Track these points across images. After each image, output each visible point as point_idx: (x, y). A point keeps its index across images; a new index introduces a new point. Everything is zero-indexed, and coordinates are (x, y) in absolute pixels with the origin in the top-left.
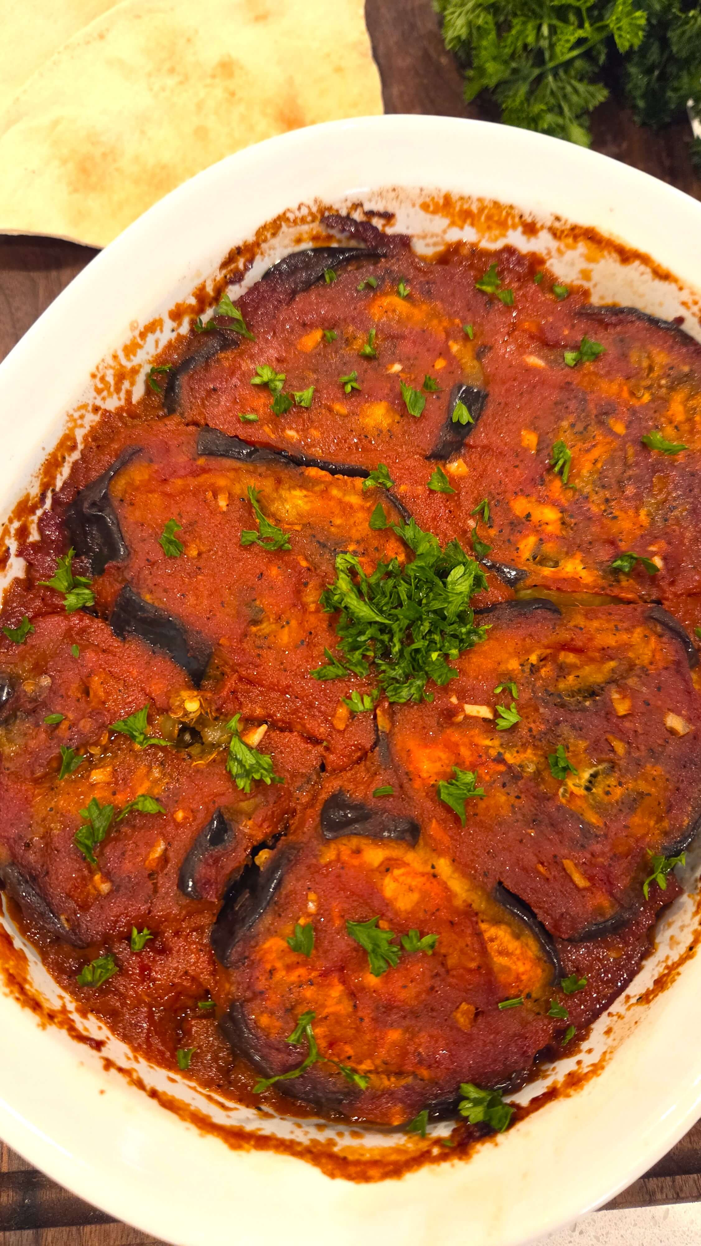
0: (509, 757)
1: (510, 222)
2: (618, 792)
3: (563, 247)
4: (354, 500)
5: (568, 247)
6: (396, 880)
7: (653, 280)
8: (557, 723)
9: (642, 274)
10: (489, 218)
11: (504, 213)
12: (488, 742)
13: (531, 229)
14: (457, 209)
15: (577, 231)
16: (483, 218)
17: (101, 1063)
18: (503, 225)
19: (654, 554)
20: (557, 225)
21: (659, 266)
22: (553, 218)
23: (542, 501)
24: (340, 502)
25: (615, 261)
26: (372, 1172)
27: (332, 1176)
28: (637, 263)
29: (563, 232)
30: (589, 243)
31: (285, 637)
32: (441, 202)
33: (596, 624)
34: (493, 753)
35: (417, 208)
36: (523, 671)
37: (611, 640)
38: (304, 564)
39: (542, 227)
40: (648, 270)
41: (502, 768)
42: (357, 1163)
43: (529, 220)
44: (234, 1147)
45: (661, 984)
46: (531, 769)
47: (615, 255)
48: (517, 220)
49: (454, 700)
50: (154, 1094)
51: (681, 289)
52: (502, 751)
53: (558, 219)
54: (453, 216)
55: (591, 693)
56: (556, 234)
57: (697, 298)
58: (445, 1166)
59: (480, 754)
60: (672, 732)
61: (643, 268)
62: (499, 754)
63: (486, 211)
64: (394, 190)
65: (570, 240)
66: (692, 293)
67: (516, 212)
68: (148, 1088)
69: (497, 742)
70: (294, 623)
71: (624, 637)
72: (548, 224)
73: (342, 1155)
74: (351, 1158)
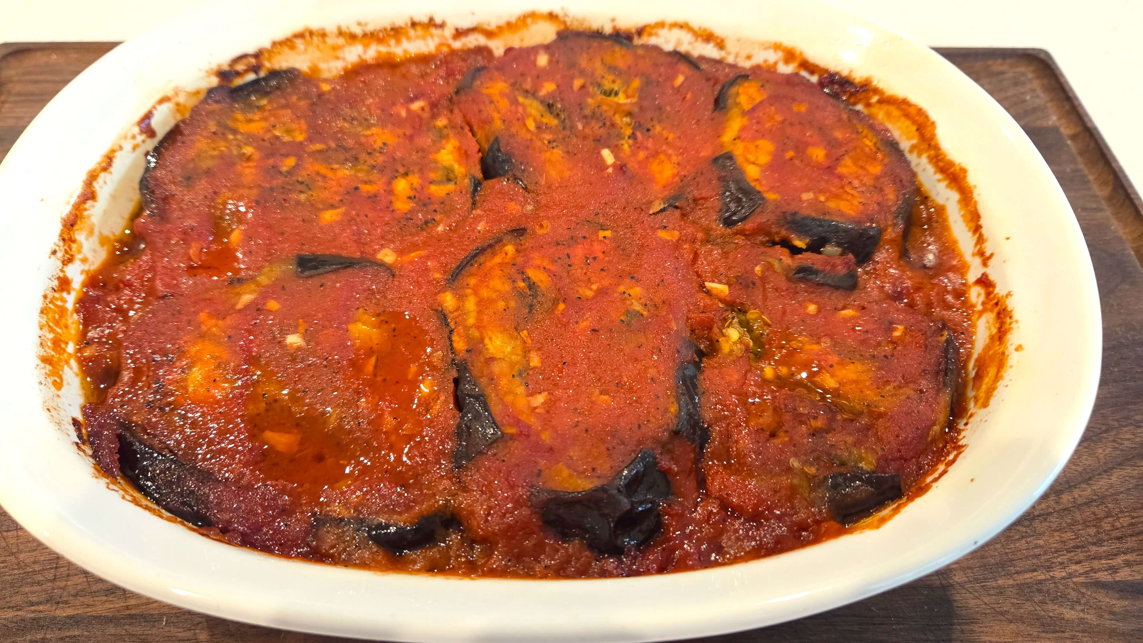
0: (628, 132)
1: (59, 303)
2: (610, 78)
3: (80, 256)
4: (471, 304)
5: (79, 252)
6: (757, 158)
7: (111, 173)
8: (585, 117)
9: (105, 183)
10: (57, 323)
11: (51, 306)
12: (626, 147)
13: (64, 284)
14: (53, 353)
15: (66, 237)
16: (59, 330)
17: (991, 263)
18: (62, 311)
19: (409, 110)
20: (60, 254)
21: (99, 164)
22: (53, 256)
23: (390, 192)
24: (480, 312)
25: (93, 206)
26: (913, 111)
27: (933, 123)
28: (95, 184)
29: (66, 252)
30: (76, 227)
31: (637, 291)
32: (49, 367)
33: (496, 115)
34: (631, 141)
35: (60, 393)
36: (557, 146)
37: (504, 104)
38: (562, 306)
39: (62, 271)
40: (103, 175)
41: (639, 134)
42: (914, 122)
43: (56, 283)
44: (964, 171)
45: (708, 37)
46: (627, 120)
47: (89, 203)
48: (57, 295)
49: (610, 170)
50: (977, 229)
51: (121, 148)
52: (627, 137)
53: (54, 252)
54: (60, 360)
55: (550, 106)
56: (68, 260)
57: (130, 135)
58: (881, 86)
59: (637, 146)
60: (550, 62)
61: (100, 180)
62: (629, 137)
63: (51, 324)
64: (48, 410)
65: (74, 246)
66: (125, 138)
67: (50, 294)
68: (977, 235)
69: (623, 142)
70: (622, 289)
71: (496, 98)
72: (59, 264)
73: (916, 134)
74: (914, 128)
